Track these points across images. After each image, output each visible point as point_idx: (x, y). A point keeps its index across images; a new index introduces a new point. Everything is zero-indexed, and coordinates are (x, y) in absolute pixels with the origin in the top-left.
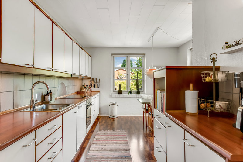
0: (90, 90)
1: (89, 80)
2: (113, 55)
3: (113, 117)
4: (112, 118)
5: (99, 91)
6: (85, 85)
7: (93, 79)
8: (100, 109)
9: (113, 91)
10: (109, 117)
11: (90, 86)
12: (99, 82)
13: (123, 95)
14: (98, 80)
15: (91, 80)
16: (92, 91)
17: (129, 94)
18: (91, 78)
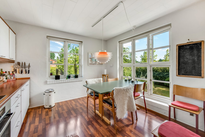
0: (12, 78)
1: (13, 64)
2: (48, 38)
3: (50, 107)
4: (48, 108)
5: (29, 78)
6: (4, 71)
7: (19, 64)
8: (30, 99)
9: (48, 76)
10: (45, 108)
11: (13, 72)
12: (29, 66)
13: (61, 80)
14: (27, 65)
15: (15, 64)
16: (16, 79)
17: (67, 79)
18: (16, 62)
